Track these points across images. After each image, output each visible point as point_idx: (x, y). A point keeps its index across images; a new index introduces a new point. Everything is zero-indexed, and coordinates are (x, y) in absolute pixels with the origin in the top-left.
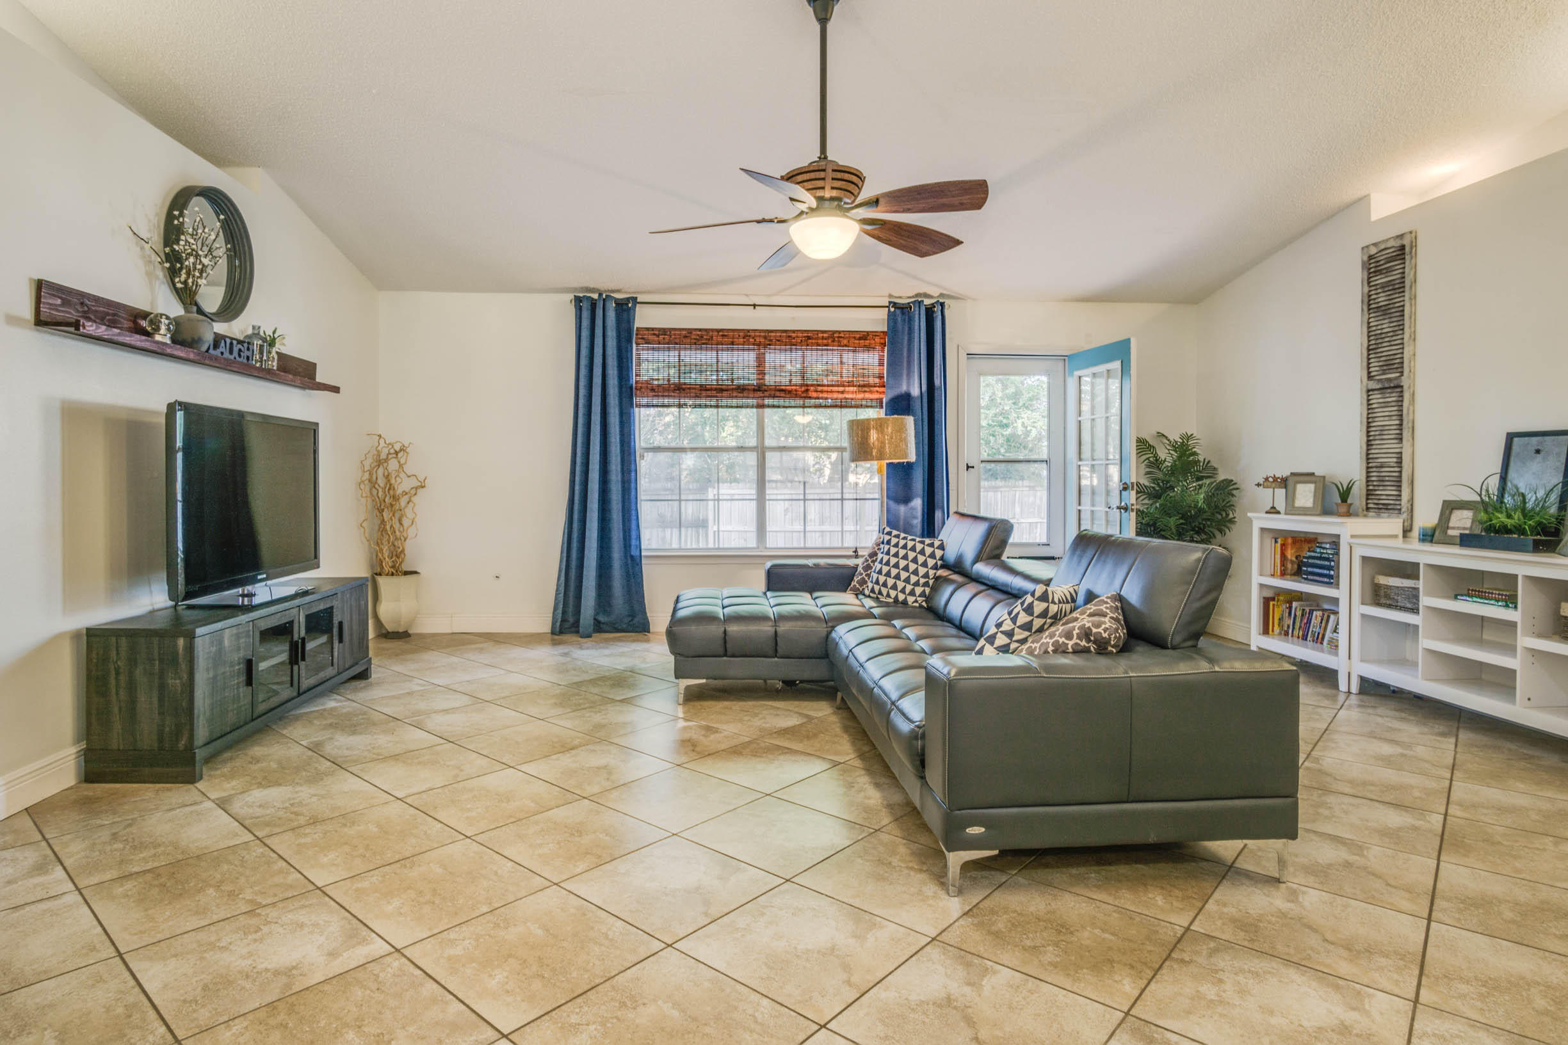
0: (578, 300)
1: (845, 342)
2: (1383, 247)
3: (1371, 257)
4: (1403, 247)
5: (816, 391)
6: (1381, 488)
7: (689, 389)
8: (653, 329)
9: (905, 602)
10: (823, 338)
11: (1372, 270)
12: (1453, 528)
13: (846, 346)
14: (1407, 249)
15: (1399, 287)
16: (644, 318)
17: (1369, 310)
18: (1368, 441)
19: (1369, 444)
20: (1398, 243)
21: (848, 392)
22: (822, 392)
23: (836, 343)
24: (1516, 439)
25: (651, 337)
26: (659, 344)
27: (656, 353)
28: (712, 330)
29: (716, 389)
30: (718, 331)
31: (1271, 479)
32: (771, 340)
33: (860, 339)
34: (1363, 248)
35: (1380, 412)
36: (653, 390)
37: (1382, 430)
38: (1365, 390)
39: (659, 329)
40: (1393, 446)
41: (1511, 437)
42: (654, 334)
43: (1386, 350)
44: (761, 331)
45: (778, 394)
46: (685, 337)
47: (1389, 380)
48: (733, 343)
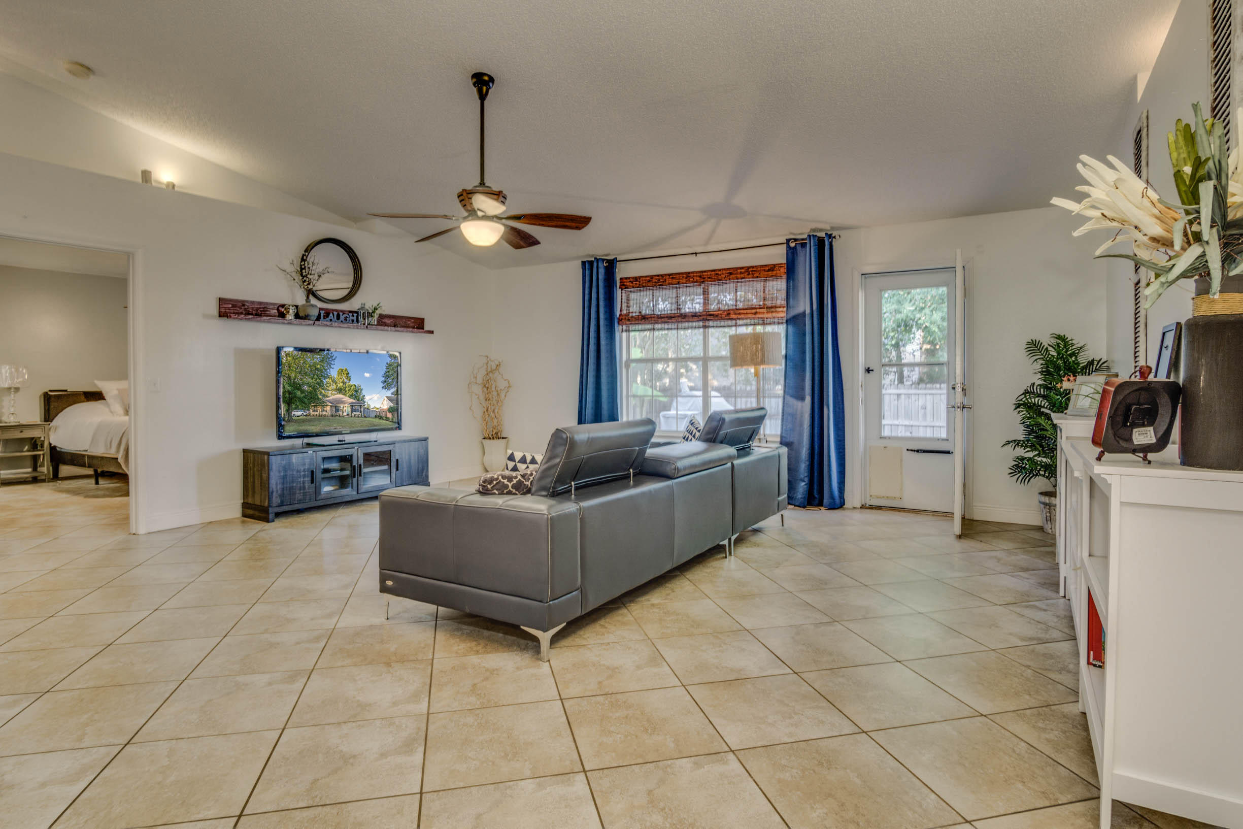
0: (584, 263)
1: (757, 274)
5: (736, 314)
7: (651, 317)
8: (629, 278)
10: (741, 273)
13: (757, 277)
16: (623, 271)
21: (760, 313)
22: (739, 314)
23: (750, 276)
25: (628, 284)
26: (633, 287)
28: (666, 275)
29: (667, 317)
30: (669, 275)
32: (704, 278)
33: (769, 270)
36: (629, 320)
39: (633, 278)
42: (630, 281)
44: (697, 272)
45: (709, 318)
46: (649, 281)
48: (679, 283)
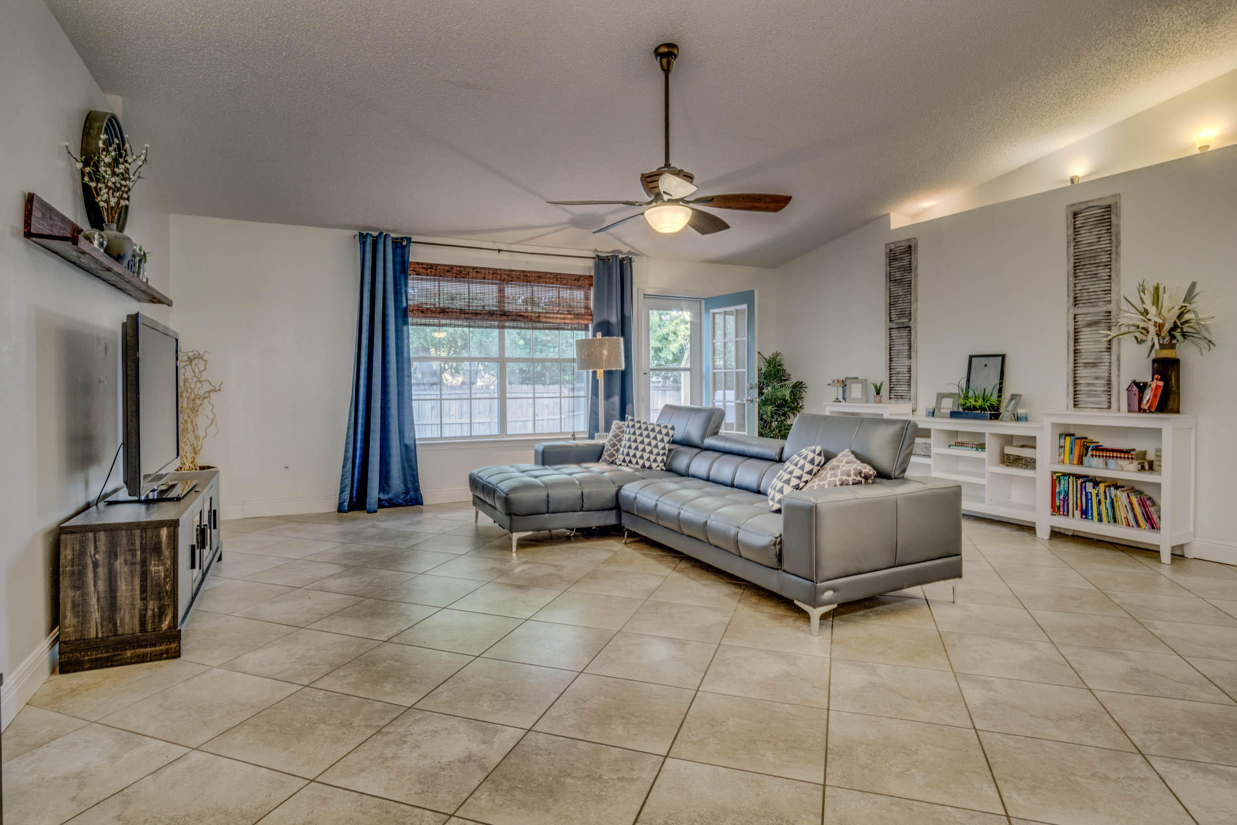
0: (363, 237)
1: (565, 282)
2: (898, 245)
3: (891, 250)
4: (910, 247)
5: (546, 317)
6: (898, 386)
7: (452, 312)
8: (422, 264)
9: (650, 468)
10: (550, 278)
11: (892, 258)
12: (944, 408)
13: (565, 284)
14: (913, 248)
15: (909, 269)
16: (417, 255)
17: (890, 281)
18: (890, 358)
19: (891, 360)
20: (907, 244)
21: (567, 319)
22: (549, 318)
23: (559, 282)
24: (973, 359)
25: (421, 270)
26: (427, 275)
27: (424, 283)
28: (469, 267)
29: (472, 313)
30: (474, 268)
31: (836, 381)
32: (512, 278)
33: (575, 280)
34: (886, 245)
35: (897, 342)
36: (422, 312)
37: (899, 351)
38: (888, 328)
39: (427, 264)
40: (906, 362)
41: (971, 357)
42: (423, 268)
43: (900, 305)
44: (505, 270)
45: (518, 318)
46: (448, 271)
47: (903, 323)
48: (484, 278)
